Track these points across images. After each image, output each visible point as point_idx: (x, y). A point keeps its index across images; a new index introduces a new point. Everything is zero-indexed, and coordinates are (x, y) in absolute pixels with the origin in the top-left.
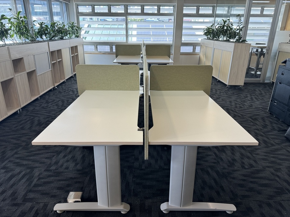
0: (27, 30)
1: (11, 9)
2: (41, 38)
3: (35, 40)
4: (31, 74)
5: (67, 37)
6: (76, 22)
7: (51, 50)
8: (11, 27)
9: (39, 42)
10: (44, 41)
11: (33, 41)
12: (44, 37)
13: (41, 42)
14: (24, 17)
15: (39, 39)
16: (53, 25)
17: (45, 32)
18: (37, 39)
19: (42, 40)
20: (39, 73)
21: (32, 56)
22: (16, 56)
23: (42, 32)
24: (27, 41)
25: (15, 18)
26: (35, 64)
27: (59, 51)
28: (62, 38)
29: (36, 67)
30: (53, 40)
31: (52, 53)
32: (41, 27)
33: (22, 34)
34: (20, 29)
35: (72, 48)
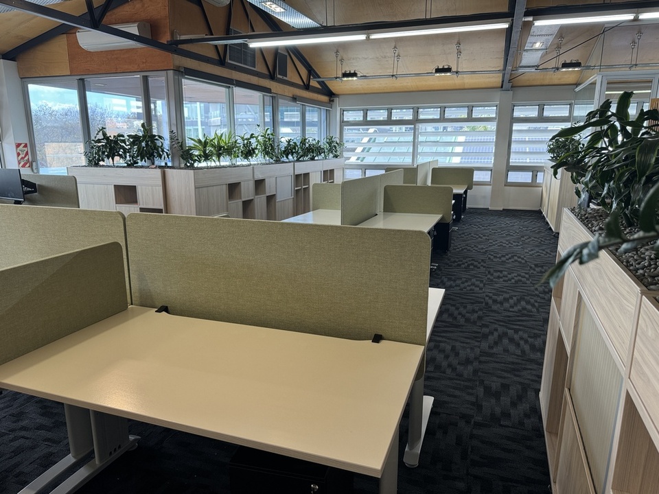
0: (273, 148)
1: (259, 126)
2: (287, 157)
3: (280, 161)
4: (271, 198)
5: (320, 157)
6: (338, 136)
7: (297, 172)
8: (257, 145)
9: (283, 162)
10: (290, 162)
11: (278, 161)
12: (290, 157)
13: (286, 162)
14: (272, 134)
15: (285, 159)
16: (303, 142)
17: (292, 151)
18: (282, 160)
19: (287, 161)
20: (278, 199)
21: (274, 179)
22: (259, 176)
23: (289, 150)
24: (271, 161)
25: (262, 136)
26: (276, 188)
27: (306, 175)
28: (313, 159)
29: (276, 192)
30: (301, 161)
31: (297, 177)
32: (289, 144)
33: (267, 153)
34: (265, 148)
35: (325, 172)
